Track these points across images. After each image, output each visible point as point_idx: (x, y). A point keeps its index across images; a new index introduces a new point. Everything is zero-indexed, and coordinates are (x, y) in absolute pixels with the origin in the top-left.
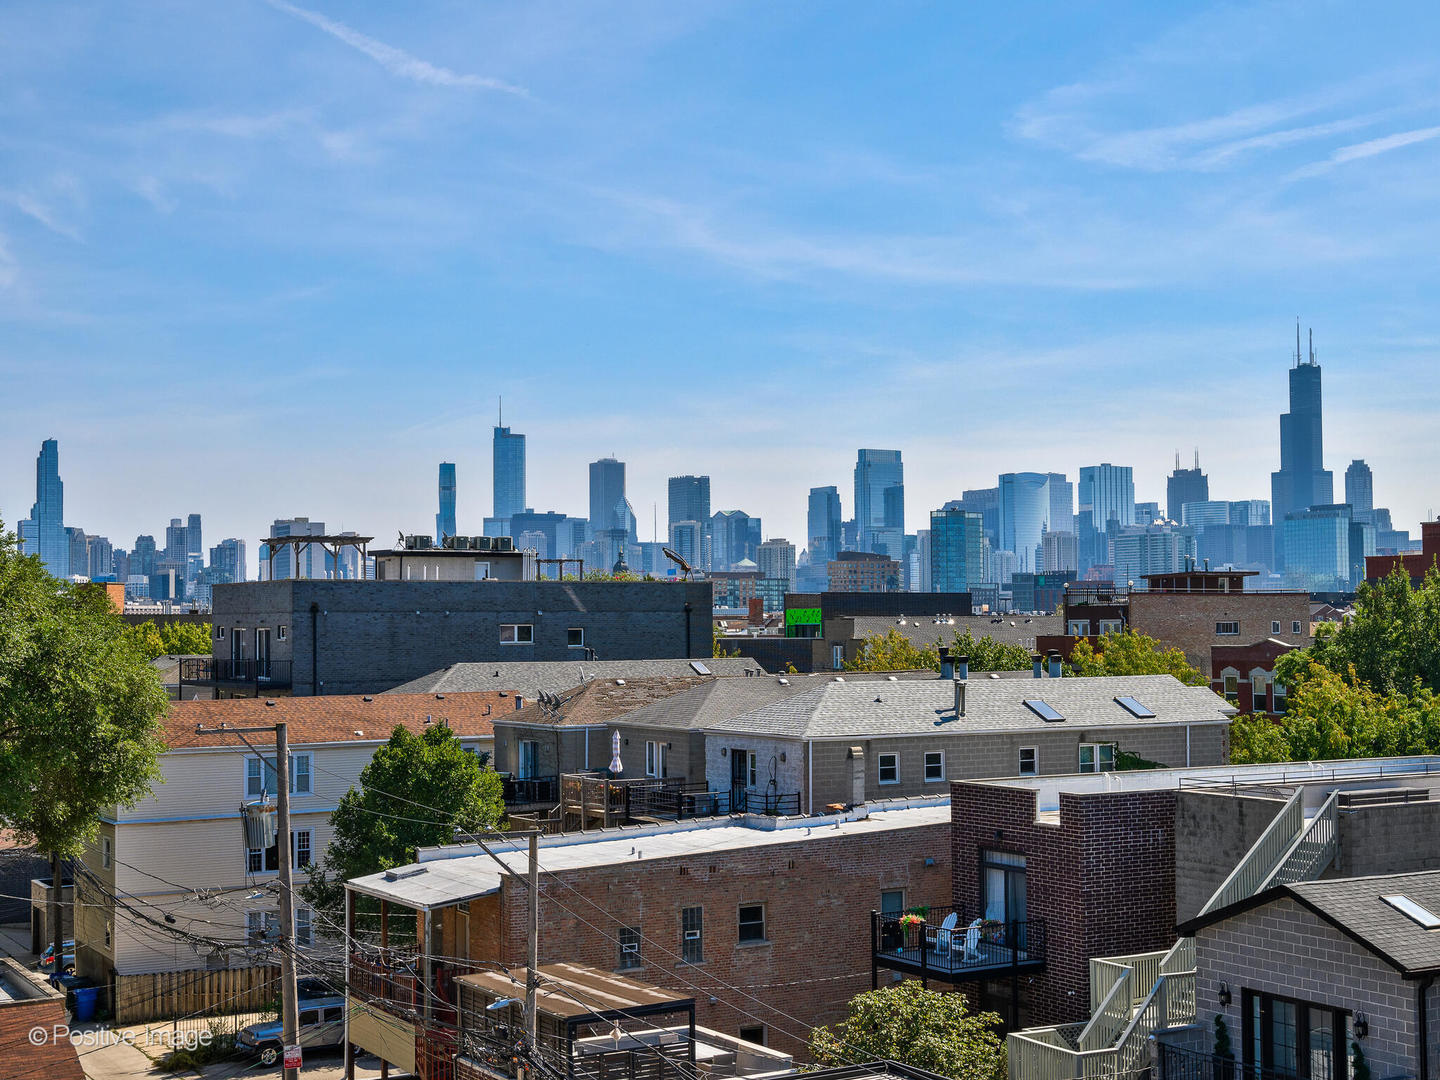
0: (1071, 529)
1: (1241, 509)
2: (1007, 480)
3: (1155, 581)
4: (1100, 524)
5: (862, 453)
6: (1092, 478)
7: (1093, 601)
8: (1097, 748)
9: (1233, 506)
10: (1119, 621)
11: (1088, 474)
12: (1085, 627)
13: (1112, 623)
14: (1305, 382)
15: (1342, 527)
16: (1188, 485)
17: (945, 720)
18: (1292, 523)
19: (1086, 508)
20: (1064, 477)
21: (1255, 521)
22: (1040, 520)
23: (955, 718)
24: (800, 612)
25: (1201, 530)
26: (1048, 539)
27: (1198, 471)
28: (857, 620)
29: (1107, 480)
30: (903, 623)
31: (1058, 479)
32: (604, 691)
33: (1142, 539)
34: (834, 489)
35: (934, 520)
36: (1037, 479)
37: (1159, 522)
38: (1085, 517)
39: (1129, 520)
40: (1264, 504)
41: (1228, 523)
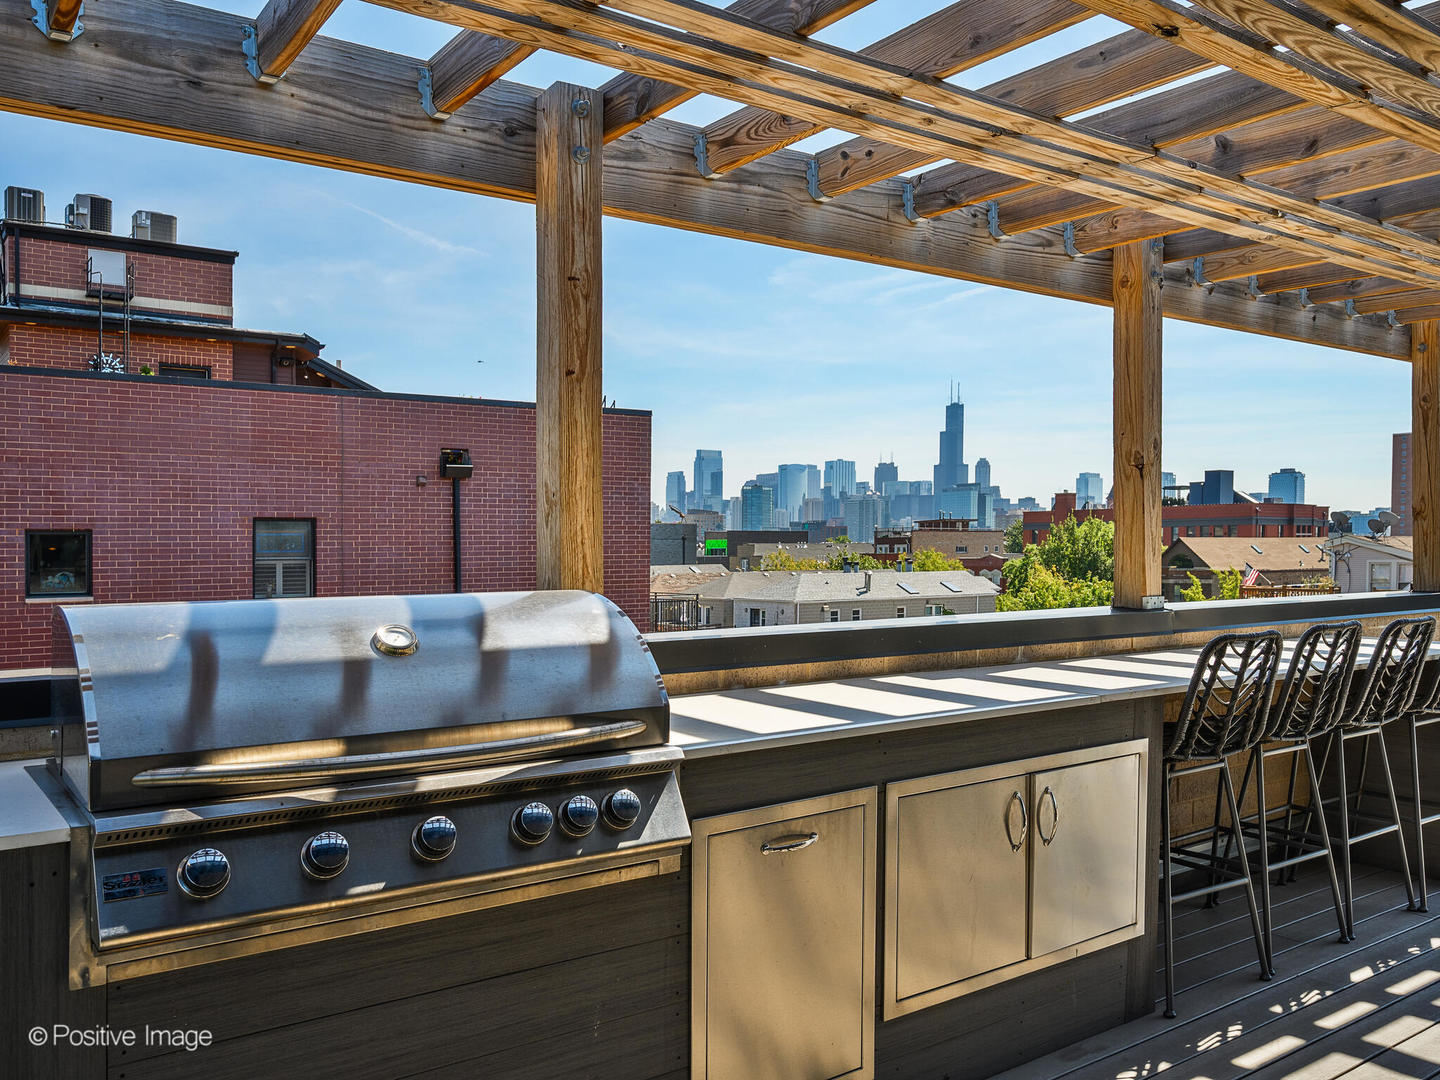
0: (819, 496)
1: (916, 485)
2: (783, 468)
3: (922, 524)
4: (836, 494)
5: (699, 452)
6: (832, 467)
7: (891, 535)
8: (934, 607)
9: (912, 484)
10: (905, 546)
11: (830, 465)
12: (886, 549)
13: (901, 547)
14: (955, 413)
15: (974, 495)
16: (886, 472)
17: (861, 593)
18: (948, 493)
19: (828, 485)
20: (816, 467)
21: (924, 493)
22: (802, 490)
23: (866, 592)
24: (714, 541)
25: (893, 498)
26: (806, 503)
27: (893, 464)
28: (756, 545)
29: (841, 469)
30: (780, 547)
31: (813, 468)
32: (665, 580)
33: (861, 503)
34: (682, 473)
35: (744, 491)
36: (800, 468)
37: (870, 493)
38: (827, 490)
39: (852, 492)
40: (929, 483)
41: (908, 493)
